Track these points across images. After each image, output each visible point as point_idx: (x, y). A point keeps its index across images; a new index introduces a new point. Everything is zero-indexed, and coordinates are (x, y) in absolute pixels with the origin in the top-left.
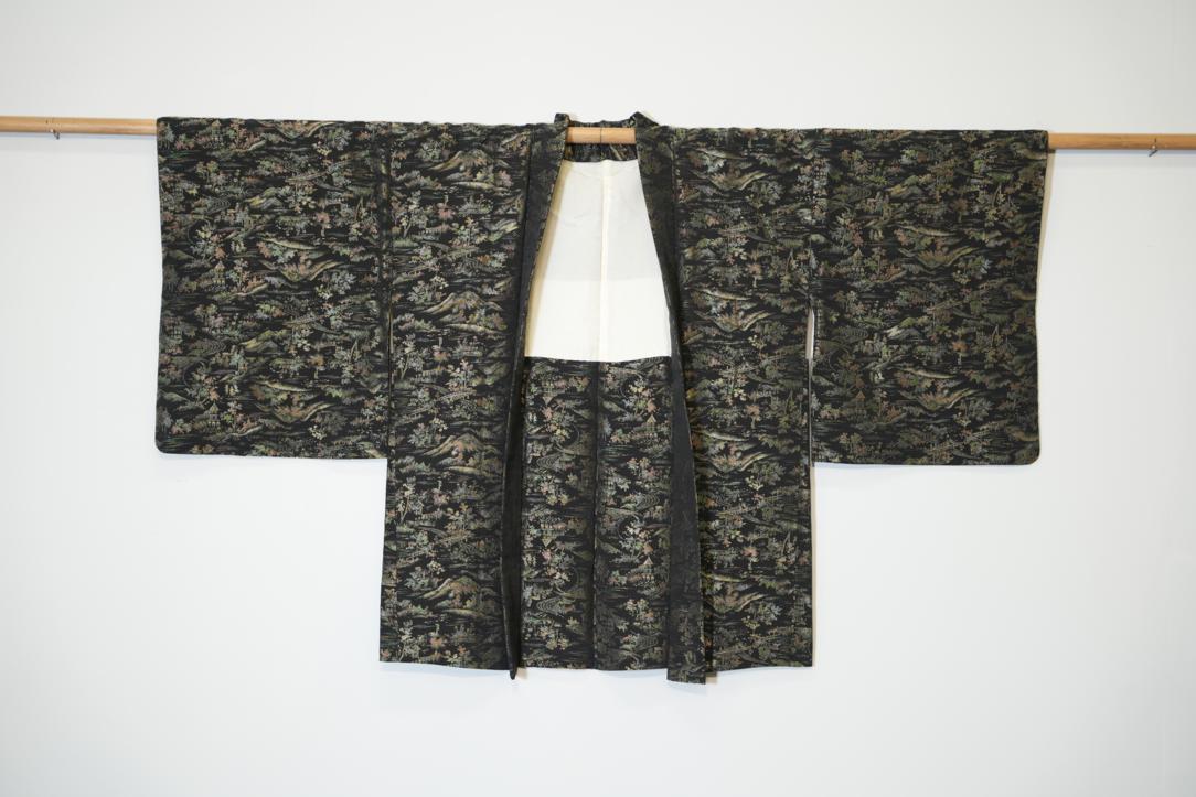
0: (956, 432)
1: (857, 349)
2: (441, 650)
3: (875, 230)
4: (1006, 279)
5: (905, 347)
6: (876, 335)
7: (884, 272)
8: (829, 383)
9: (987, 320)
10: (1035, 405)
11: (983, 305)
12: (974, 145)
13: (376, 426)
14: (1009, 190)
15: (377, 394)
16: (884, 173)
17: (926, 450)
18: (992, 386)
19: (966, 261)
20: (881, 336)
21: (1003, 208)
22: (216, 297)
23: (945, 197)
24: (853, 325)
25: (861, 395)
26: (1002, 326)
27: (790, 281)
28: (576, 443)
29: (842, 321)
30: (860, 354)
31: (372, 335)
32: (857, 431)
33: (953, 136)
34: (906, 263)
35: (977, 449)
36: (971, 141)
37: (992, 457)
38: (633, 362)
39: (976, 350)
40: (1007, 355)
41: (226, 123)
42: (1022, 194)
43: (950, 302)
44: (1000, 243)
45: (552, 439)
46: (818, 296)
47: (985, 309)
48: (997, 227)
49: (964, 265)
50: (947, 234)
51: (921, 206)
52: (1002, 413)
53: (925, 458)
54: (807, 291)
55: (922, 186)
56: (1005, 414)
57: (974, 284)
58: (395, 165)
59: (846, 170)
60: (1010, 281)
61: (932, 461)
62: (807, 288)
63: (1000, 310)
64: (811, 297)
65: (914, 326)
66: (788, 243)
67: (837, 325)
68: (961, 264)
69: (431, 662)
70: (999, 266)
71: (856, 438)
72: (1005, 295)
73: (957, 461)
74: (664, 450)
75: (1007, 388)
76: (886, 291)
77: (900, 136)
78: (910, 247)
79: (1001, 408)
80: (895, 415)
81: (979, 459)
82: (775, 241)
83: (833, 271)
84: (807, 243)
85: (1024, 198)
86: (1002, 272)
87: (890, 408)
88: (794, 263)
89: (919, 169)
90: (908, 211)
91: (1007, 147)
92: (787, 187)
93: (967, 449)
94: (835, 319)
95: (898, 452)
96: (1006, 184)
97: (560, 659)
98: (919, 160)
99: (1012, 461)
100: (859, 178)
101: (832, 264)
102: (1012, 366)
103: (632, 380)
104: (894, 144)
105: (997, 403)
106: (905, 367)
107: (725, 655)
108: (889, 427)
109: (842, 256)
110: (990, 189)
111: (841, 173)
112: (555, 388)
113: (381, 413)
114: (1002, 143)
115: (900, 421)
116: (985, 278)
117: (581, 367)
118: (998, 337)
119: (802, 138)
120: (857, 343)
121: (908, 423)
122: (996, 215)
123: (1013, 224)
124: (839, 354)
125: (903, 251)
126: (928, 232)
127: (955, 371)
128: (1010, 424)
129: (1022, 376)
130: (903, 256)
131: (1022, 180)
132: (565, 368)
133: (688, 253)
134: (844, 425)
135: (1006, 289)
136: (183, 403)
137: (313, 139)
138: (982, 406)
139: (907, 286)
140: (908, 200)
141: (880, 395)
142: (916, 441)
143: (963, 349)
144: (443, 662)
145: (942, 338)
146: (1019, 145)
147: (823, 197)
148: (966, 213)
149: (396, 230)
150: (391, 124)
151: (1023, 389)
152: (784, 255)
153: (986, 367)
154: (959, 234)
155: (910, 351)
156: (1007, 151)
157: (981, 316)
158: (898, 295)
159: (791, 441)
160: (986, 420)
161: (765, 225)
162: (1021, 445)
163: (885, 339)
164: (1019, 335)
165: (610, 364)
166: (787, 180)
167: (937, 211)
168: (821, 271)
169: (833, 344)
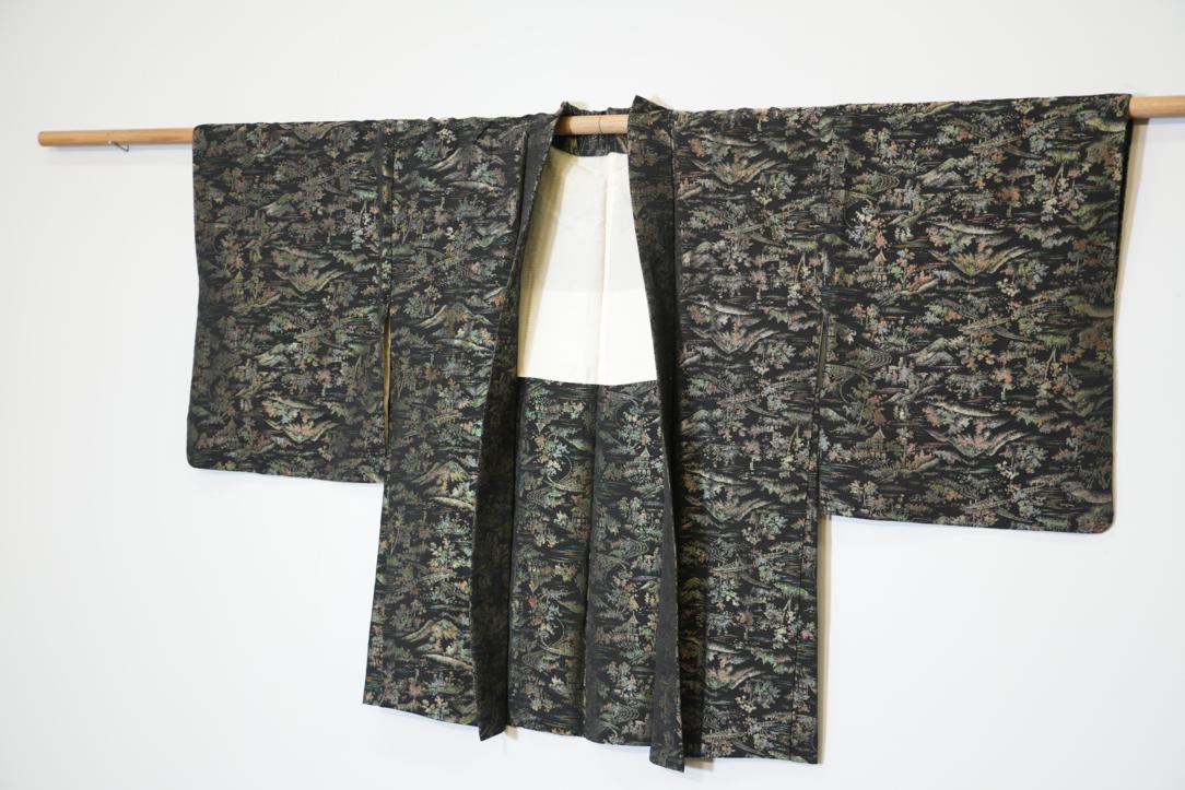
0: (1001, 487)
1: (878, 376)
2: (419, 699)
3: (902, 229)
4: (1067, 290)
5: (936, 376)
6: (901, 359)
7: (911, 280)
8: (839, 418)
9: (1042, 342)
10: (1109, 457)
11: (1037, 324)
12: (1030, 116)
13: (374, 448)
14: (1074, 173)
15: (374, 415)
16: (916, 155)
17: (963, 507)
18: (1046, 429)
19: (1016, 266)
20: (908, 361)
21: (1066, 197)
22: (235, 309)
23: (990, 184)
24: (874, 346)
25: (880, 434)
26: (1061, 350)
27: (800, 292)
28: (568, 476)
29: (860, 342)
30: (882, 383)
31: (373, 350)
32: (873, 479)
33: (1006, 106)
34: (939, 269)
35: (1026, 509)
36: (1026, 111)
37: (1048, 522)
38: (630, 385)
39: (1025, 381)
40: (1067, 388)
41: (251, 127)
42: (1091, 178)
43: (995, 319)
44: (1060, 242)
45: (543, 471)
46: (832, 310)
47: (1039, 329)
48: (1057, 221)
49: (1012, 271)
50: (991, 232)
51: (960, 197)
52: (1059, 464)
53: (963, 517)
54: (819, 304)
55: (962, 172)
56: (1062, 466)
57: (1024, 296)
58: (398, 165)
59: (870, 154)
60: (1072, 293)
61: (971, 522)
62: (819, 300)
63: (1059, 329)
64: (824, 311)
65: (946, 349)
66: (799, 246)
67: (853, 347)
68: (1009, 271)
69: (409, 711)
70: (1058, 272)
71: (870, 487)
72: (1065, 310)
73: (1003, 524)
74: (657, 490)
75: (1066, 433)
76: (914, 304)
77: (938, 109)
78: (945, 248)
79: (1057, 458)
80: (923, 461)
81: (1032, 523)
82: (784, 244)
83: (850, 279)
84: (822, 246)
85: (1093, 183)
86: (1061, 281)
87: (918, 452)
88: (805, 269)
89: (960, 150)
90: (943, 203)
91: (1073, 116)
92: (801, 177)
93: (1015, 509)
94: (851, 339)
95: (925, 508)
96: (1070, 165)
97: (545, 723)
98: (959, 139)
99: (1073, 528)
100: (885, 163)
101: (849, 270)
102: (1073, 404)
103: (627, 406)
104: (929, 119)
105: (1052, 451)
106: (936, 400)
107: (716, 740)
108: (916, 476)
109: (861, 261)
110: (1050, 173)
111: (864, 159)
112: (549, 414)
113: (377, 435)
114: (1067, 111)
115: (930, 469)
116: (1041, 288)
117: (578, 390)
118: (1056, 365)
119: (818, 117)
120: (878, 369)
121: (940, 472)
122: (1055, 207)
123: (1077, 218)
124: (855, 381)
125: (935, 254)
126: (968, 230)
127: (996, 408)
128: (1069, 479)
129: (1088, 417)
130: (935, 260)
131: (1091, 159)
132: (560, 391)
133: (686, 258)
134: (858, 471)
135: (1067, 303)
136: (207, 417)
137: (324, 141)
138: (1033, 456)
139: (940, 298)
140: (943, 190)
141: (904, 434)
142: (952, 495)
143: (1009, 379)
144: (420, 712)
145: (982, 365)
146: (1088, 113)
147: (840, 188)
148: (1017, 205)
149: (395, 236)
150: (396, 121)
151: (1088, 434)
152: (793, 260)
153: (1038, 403)
154: (1007, 232)
155: (941, 380)
156: (1074, 123)
157: (1033, 337)
158: (928, 309)
159: (795, 487)
160: (1039, 472)
161: (773, 224)
162: (1085, 507)
163: (911, 364)
164: (1084, 364)
165: (607, 387)
166: (801, 168)
167: (981, 202)
168: (836, 278)
169: (845, 369)
